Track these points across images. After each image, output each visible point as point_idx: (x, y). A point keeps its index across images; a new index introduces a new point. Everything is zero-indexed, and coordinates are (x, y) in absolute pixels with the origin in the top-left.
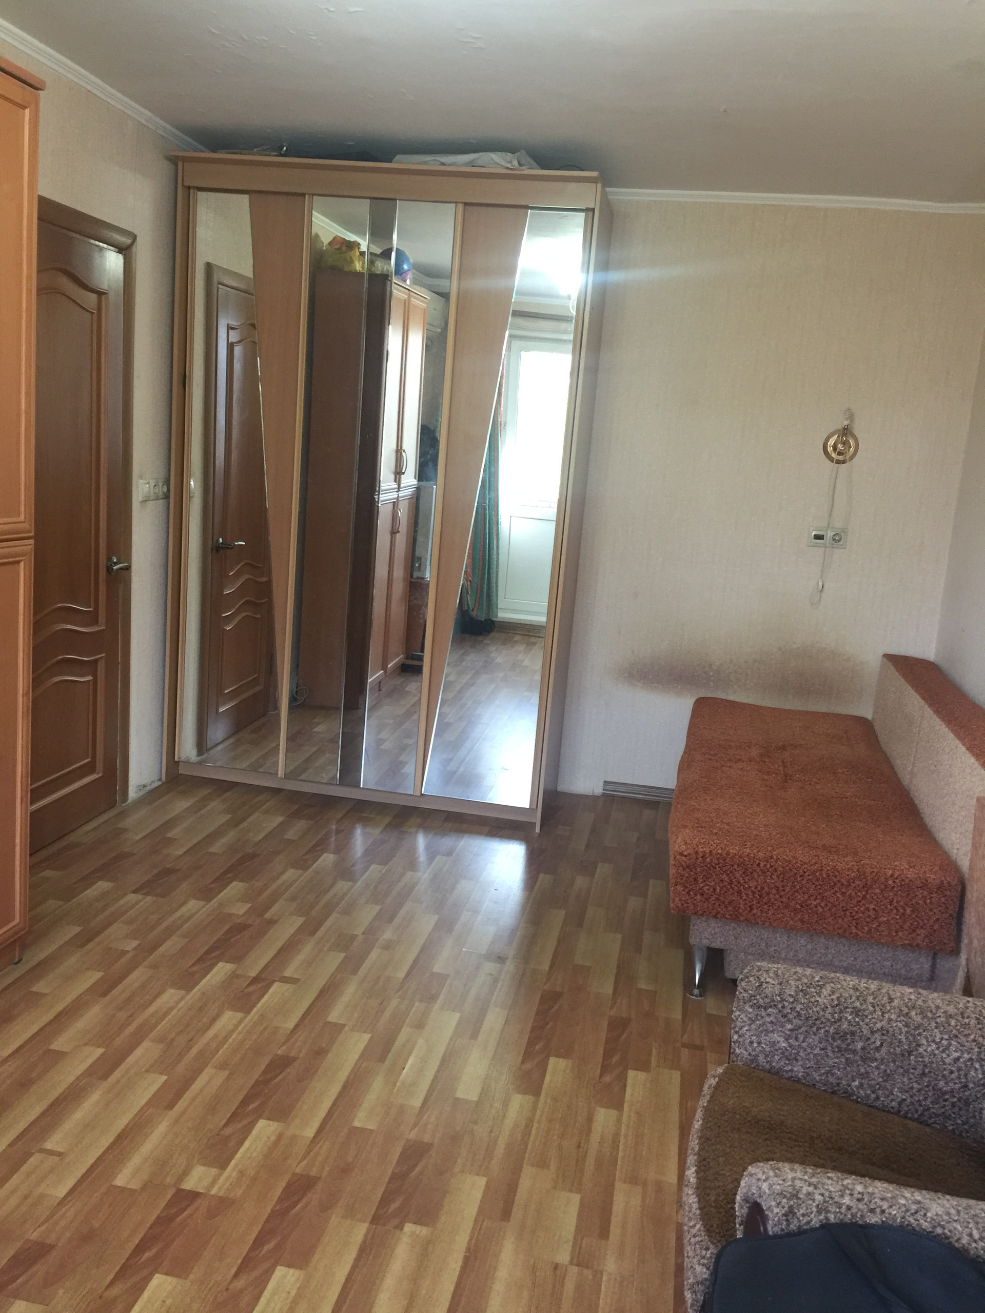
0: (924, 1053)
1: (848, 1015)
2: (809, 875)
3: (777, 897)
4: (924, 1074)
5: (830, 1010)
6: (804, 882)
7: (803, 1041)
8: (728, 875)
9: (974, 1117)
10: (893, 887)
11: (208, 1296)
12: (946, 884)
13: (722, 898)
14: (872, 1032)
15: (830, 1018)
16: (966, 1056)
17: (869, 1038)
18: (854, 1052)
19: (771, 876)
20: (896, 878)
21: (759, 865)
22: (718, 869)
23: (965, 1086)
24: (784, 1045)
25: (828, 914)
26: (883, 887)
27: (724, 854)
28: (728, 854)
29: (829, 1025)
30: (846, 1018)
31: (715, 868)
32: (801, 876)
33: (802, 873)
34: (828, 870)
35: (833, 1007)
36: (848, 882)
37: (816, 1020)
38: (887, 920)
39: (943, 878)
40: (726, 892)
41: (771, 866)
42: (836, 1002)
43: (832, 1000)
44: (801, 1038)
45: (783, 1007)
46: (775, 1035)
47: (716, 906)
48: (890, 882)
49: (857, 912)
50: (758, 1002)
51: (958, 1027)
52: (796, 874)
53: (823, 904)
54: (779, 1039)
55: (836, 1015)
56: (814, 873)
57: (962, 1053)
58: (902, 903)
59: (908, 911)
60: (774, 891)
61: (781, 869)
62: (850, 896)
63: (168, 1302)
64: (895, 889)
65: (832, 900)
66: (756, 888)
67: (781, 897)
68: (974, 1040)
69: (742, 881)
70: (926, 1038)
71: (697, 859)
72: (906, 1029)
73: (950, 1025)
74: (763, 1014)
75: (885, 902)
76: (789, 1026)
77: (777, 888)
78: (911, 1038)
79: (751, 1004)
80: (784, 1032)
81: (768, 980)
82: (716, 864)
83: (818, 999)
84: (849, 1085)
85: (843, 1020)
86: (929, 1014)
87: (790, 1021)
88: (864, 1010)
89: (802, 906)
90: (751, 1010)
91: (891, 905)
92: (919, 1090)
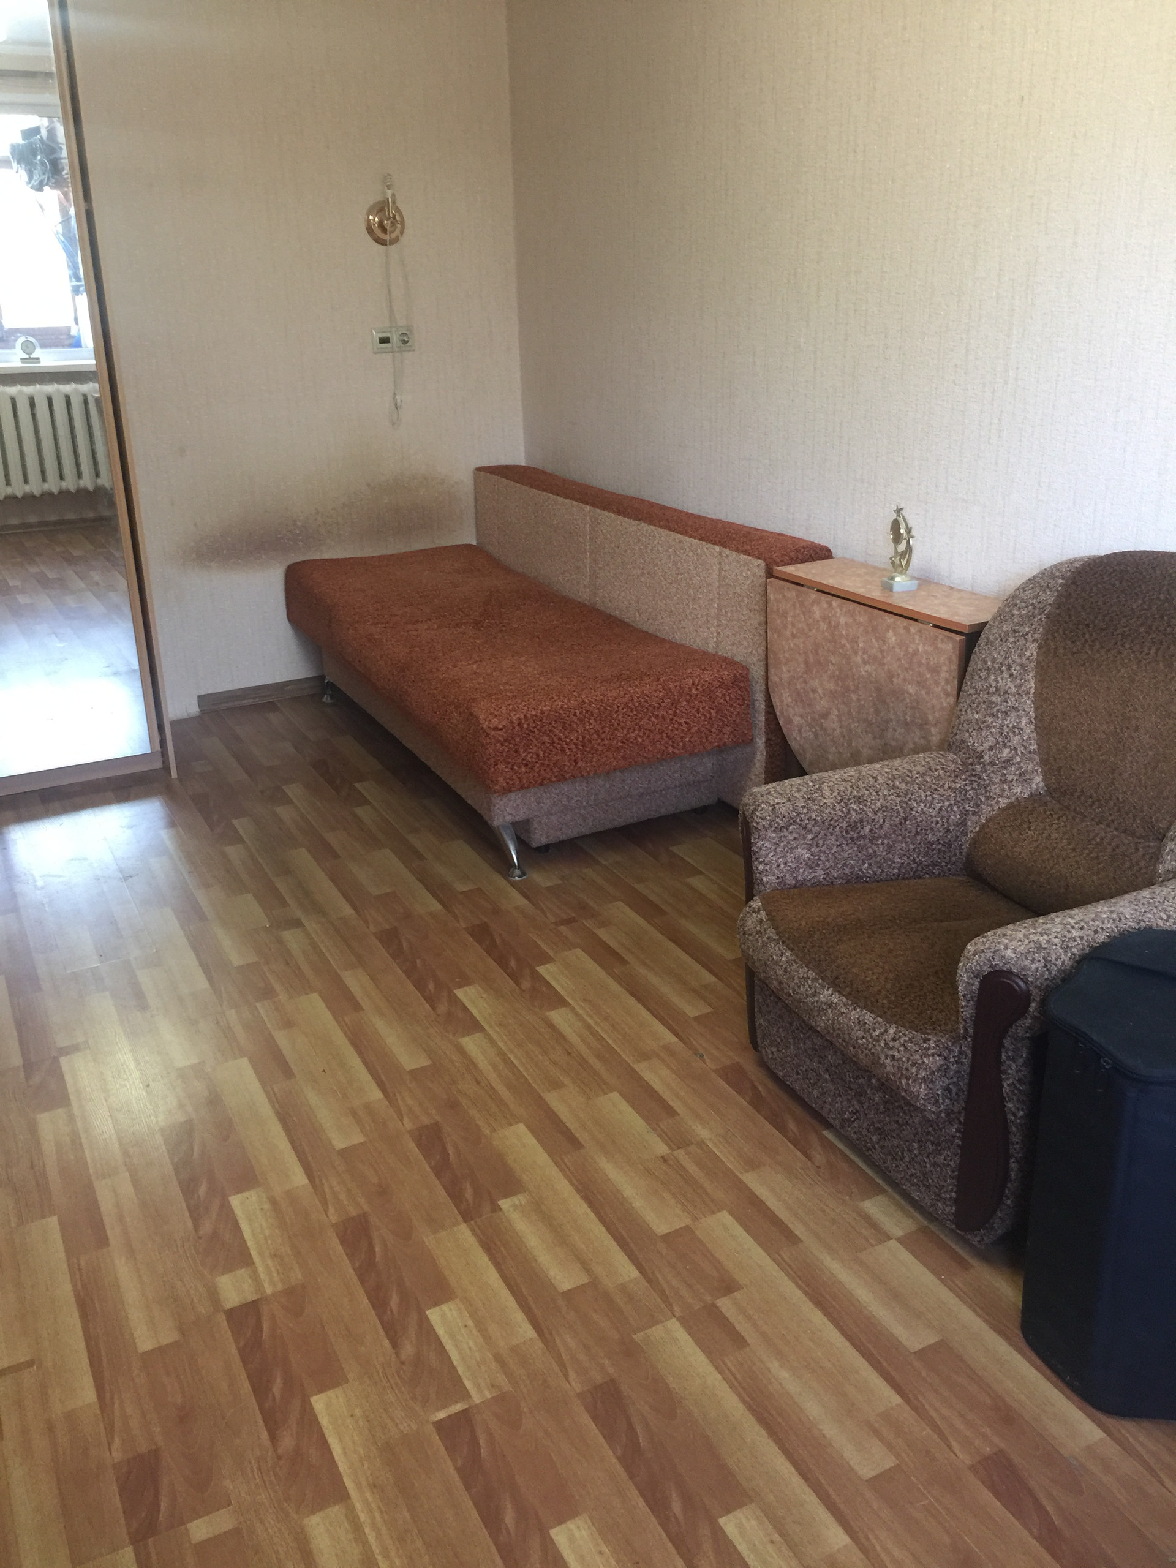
0: (917, 814)
1: (852, 806)
2: (623, 709)
3: (599, 741)
4: (917, 833)
5: (838, 807)
6: (620, 717)
7: (824, 845)
8: (548, 735)
9: (955, 855)
10: (697, 695)
11: (392, 1381)
12: (739, 677)
13: (546, 762)
14: (876, 813)
15: (840, 814)
16: (947, 804)
17: (874, 819)
18: (864, 837)
19: (589, 722)
20: (698, 685)
21: (575, 714)
22: (537, 732)
23: (948, 831)
24: (807, 855)
25: (647, 743)
26: (688, 697)
27: (539, 715)
28: (542, 713)
29: (841, 820)
30: (853, 809)
31: (534, 732)
32: (616, 712)
33: (617, 709)
34: (638, 698)
35: (839, 803)
36: (659, 704)
37: (831, 820)
38: (698, 729)
39: (735, 672)
40: (550, 754)
41: (587, 711)
42: (839, 798)
43: (835, 797)
44: (821, 842)
45: (801, 820)
46: (799, 850)
47: (542, 772)
48: (694, 691)
49: (672, 730)
50: (779, 824)
51: (934, 781)
52: (611, 711)
53: (641, 734)
54: (803, 852)
55: (844, 810)
56: (626, 705)
57: (944, 803)
58: (707, 708)
59: (713, 713)
60: (595, 736)
61: (597, 711)
62: (663, 717)
63: (358, 1412)
64: (699, 696)
65: (648, 727)
66: (578, 739)
67: (603, 740)
68: (949, 788)
69: (563, 737)
70: (915, 800)
71: (514, 728)
72: (899, 799)
73: (927, 782)
74: (786, 833)
75: (693, 711)
76: (810, 836)
77: (598, 733)
78: (905, 805)
79: (773, 829)
80: (806, 844)
81: (777, 801)
82: (534, 728)
83: (825, 801)
84: (861, 870)
85: (852, 812)
86: (908, 779)
87: (810, 831)
88: (863, 796)
89: (623, 742)
90: (774, 835)
91: (698, 713)
92: (914, 850)
